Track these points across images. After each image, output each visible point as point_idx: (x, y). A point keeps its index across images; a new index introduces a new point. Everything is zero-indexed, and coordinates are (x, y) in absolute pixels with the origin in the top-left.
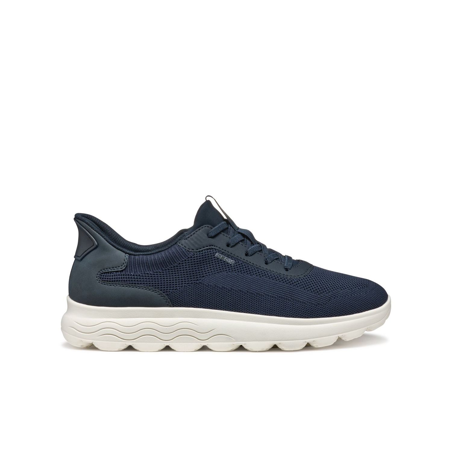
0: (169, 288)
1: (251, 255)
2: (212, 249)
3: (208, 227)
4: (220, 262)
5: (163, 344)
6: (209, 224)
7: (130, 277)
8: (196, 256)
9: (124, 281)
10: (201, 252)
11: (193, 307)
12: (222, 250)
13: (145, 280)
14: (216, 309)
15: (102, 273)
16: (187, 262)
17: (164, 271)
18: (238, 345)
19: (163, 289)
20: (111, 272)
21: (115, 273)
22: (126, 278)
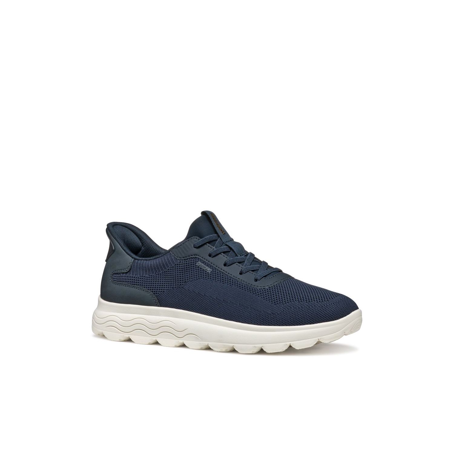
0: (158, 290)
1: (229, 266)
2: (196, 258)
3: (196, 238)
4: (200, 270)
5: (151, 338)
6: (198, 236)
7: (132, 278)
8: (181, 263)
9: (127, 282)
10: (186, 260)
11: (175, 308)
12: (204, 260)
13: (142, 282)
14: (192, 311)
15: (114, 274)
16: (174, 268)
17: (157, 275)
18: (205, 344)
19: (154, 291)
20: (119, 273)
21: (121, 274)
22: (129, 279)
